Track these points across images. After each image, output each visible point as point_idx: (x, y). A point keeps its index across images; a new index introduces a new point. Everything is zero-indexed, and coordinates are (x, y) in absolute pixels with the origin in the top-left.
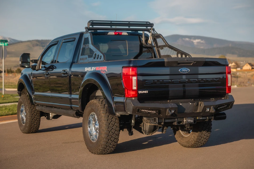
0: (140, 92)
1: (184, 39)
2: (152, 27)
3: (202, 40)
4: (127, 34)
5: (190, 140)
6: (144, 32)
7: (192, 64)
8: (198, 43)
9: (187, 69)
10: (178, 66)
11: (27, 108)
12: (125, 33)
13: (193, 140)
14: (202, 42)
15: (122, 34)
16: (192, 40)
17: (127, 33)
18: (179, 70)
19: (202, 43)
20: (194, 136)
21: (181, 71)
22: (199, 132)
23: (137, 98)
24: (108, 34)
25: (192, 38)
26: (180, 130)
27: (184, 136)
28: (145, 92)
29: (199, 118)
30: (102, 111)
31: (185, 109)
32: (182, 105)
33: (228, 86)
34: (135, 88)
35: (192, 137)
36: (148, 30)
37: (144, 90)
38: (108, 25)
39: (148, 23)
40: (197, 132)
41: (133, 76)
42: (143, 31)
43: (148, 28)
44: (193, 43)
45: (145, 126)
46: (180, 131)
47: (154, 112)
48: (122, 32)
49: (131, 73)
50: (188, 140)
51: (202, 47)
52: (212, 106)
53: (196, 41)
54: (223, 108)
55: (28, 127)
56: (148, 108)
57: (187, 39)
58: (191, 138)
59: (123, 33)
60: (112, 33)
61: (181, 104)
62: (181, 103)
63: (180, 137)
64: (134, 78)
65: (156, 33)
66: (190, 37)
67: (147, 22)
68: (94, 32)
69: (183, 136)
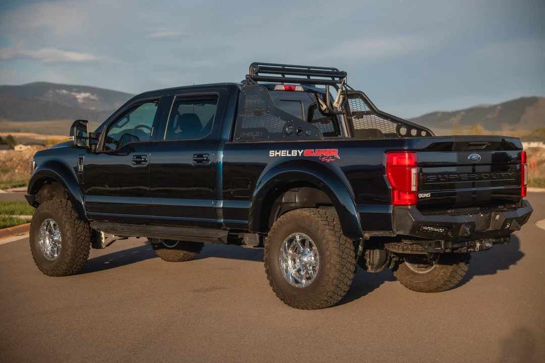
1: (58, 91)
2: (341, 78)
3: (93, 94)
4: (303, 90)
5: (436, 280)
7: (484, 147)
8: (84, 99)
10: (467, 150)
11: (66, 226)
13: (441, 279)
14: (92, 97)
15: (295, 89)
16: (73, 94)
17: (301, 87)
18: (468, 158)
19: (93, 100)
20: (444, 272)
21: (471, 159)
22: (454, 265)
23: (415, 206)
24: (278, 88)
25: (75, 90)
26: (405, 263)
27: (416, 271)
28: (427, 195)
30: (327, 231)
33: (524, 184)
34: (414, 189)
35: (440, 273)
36: (334, 84)
38: (279, 72)
39: (335, 71)
40: (451, 264)
41: (411, 166)
42: (326, 85)
43: (336, 79)
44: (76, 99)
45: (371, 256)
46: (407, 264)
47: (441, 230)
48: (295, 86)
49: (407, 162)
50: (431, 278)
51: (93, 108)
52: (515, 218)
53: (81, 96)
55: (67, 264)
56: (436, 223)
57: (64, 92)
58: (437, 275)
59: (297, 87)
60: (281, 87)
62: (470, 214)
63: (408, 275)
64: (414, 171)
65: (349, 89)
66: (70, 88)
67: (333, 69)
69: (413, 271)
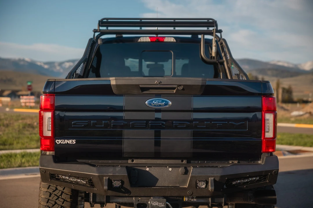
0: (59, 142)
4: (175, 41)
6: (204, 37)
7: (175, 91)
9: (163, 101)
10: (144, 94)
12: (170, 39)
15: (164, 40)
17: (175, 38)
18: (146, 103)
21: (150, 104)
23: (53, 153)
24: (139, 40)
28: (70, 142)
29: (188, 199)
31: (157, 180)
32: (151, 172)
33: (266, 137)
34: (48, 133)
36: (211, 33)
37: (68, 139)
38: (137, 25)
39: (210, 21)
42: (201, 35)
43: (211, 29)
48: (165, 37)
52: (212, 177)
54: (247, 182)
59: (167, 38)
60: (145, 39)
61: (148, 169)
62: (148, 167)
64: (48, 115)
68: (117, 37)
